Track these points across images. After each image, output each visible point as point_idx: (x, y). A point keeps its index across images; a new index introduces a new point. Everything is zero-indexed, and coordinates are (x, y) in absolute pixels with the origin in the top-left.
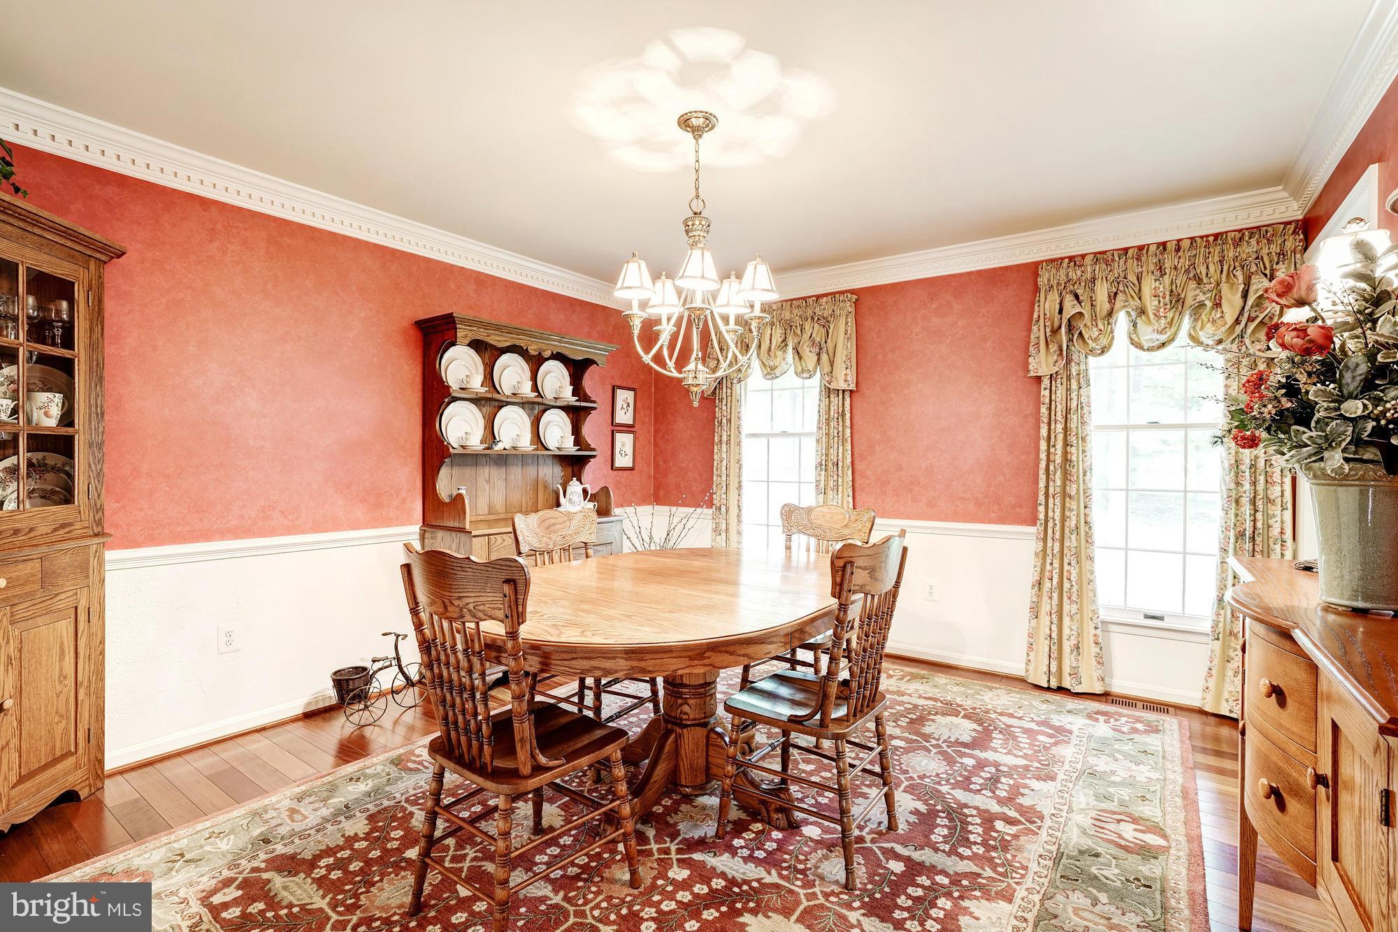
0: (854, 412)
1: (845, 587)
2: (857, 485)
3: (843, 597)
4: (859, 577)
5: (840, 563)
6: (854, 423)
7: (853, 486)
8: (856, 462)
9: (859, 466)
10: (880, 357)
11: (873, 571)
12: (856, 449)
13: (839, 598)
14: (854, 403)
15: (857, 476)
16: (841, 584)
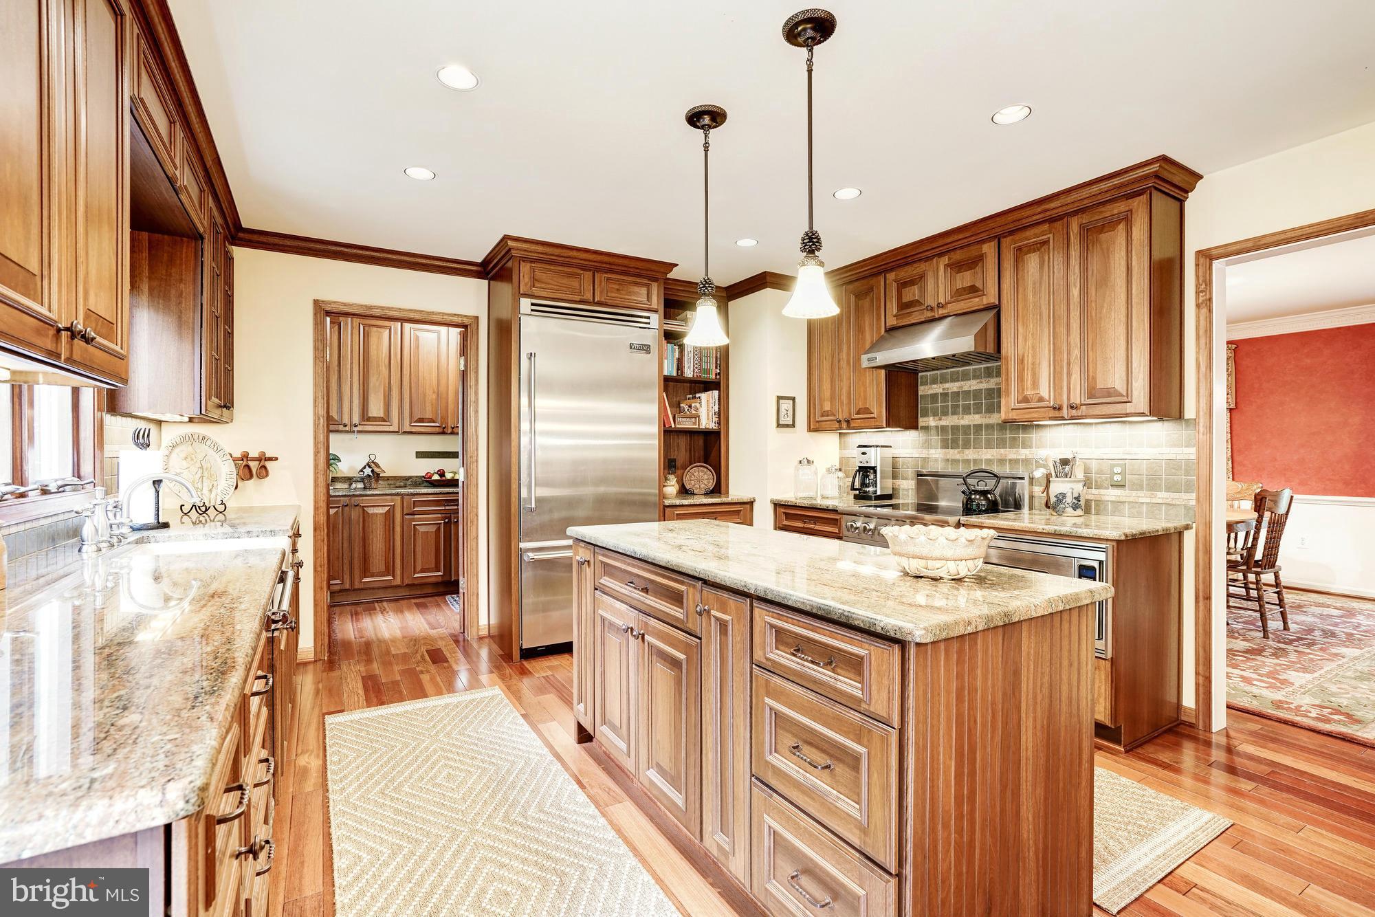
0: (1233, 422)
1: (1262, 508)
2: (1235, 470)
3: (1261, 511)
4: (1268, 504)
5: (1259, 497)
6: (1234, 429)
7: (1233, 471)
8: (1235, 455)
9: (1237, 458)
10: (1256, 386)
11: (1276, 502)
12: (1234, 447)
13: (1258, 513)
14: (1233, 416)
15: (1235, 465)
16: (1260, 506)
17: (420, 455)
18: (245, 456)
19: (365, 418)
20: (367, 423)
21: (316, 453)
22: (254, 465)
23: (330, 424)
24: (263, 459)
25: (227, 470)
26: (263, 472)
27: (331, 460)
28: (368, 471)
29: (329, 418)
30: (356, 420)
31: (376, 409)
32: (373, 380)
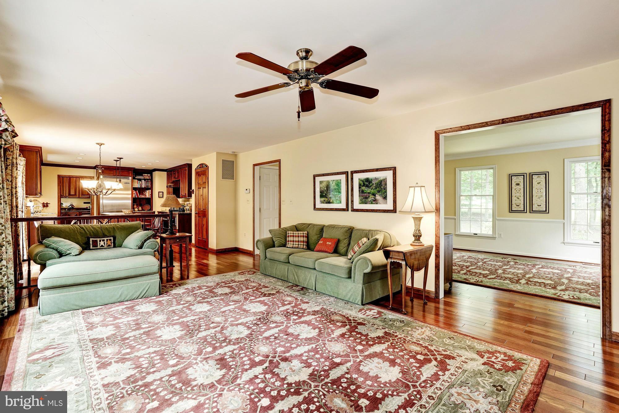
17: (84, 203)
18: (44, 203)
19: (70, 194)
20: (70, 196)
21: (58, 203)
22: (45, 205)
23: (61, 196)
24: (47, 203)
25: (41, 205)
26: (47, 206)
27: (61, 204)
28: (70, 207)
29: (61, 195)
30: (67, 195)
31: (72, 192)
32: (72, 186)
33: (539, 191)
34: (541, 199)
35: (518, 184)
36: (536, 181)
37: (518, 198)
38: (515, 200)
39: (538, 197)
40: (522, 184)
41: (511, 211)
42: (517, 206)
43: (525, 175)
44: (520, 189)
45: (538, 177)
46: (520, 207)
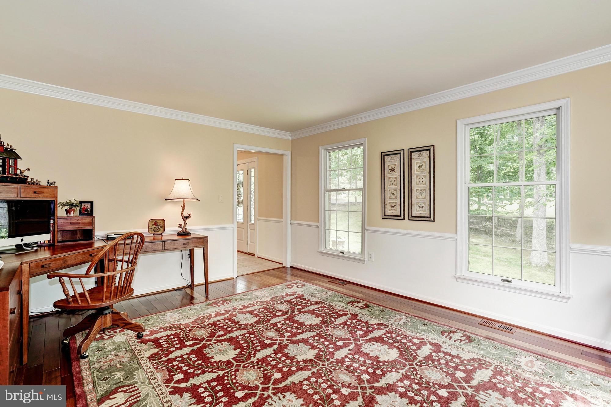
33: (421, 182)
34: (423, 195)
35: (393, 170)
36: (417, 163)
37: (393, 194)
38: (390, 198)
39: (419, 192)
40: (397, 169)
41: (385, 216)
42: (392, 207)
43: (402, 152)
44: (396, 178)
45: (420, 155)
46: (396, 210)
